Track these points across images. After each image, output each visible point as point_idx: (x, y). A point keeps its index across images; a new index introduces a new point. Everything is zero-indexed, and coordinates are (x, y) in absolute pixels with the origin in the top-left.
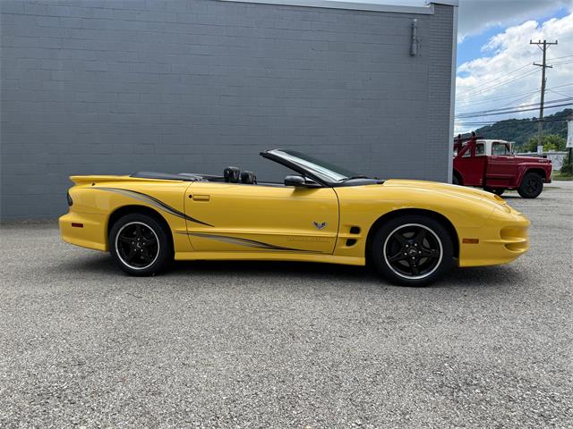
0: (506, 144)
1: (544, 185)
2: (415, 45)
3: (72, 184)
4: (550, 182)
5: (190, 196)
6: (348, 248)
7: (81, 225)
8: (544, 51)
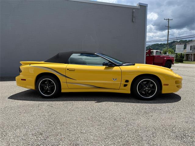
0: (160, 52)
1: (172, 65)
2: (134, 19)
3: (21, 65)
4: (174, 64)
5: (68, 69)
6: (124, 87)
7: (25, 80)
8: (169, 22)
